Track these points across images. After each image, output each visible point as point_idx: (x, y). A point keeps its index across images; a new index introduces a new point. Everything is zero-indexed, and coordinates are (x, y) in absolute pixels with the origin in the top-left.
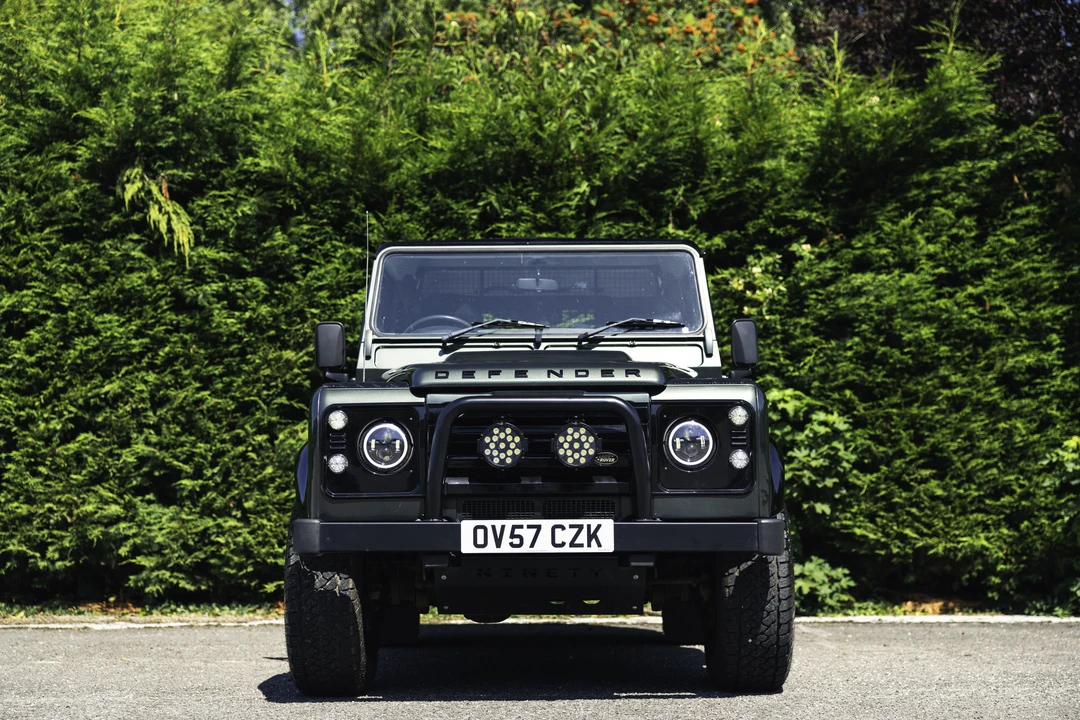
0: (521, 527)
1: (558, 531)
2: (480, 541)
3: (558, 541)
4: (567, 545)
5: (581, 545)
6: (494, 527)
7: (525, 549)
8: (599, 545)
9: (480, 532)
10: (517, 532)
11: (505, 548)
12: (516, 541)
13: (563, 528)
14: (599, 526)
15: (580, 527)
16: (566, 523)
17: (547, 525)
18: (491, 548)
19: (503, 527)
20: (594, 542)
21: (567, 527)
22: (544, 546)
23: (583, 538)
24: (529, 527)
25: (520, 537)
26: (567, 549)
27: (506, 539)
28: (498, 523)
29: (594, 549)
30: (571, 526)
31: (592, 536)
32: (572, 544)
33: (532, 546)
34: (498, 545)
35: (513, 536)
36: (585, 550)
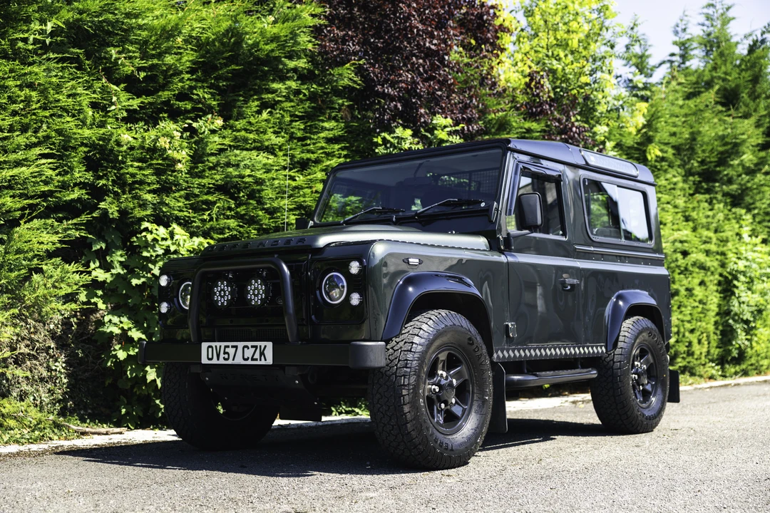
0: (228, 347)
1: (246, 349)
2: (210, 357)
3: (246, 357)
4: (250, 359)
5: (256, 360)
6: (216, 346)
7: (230, 362)
8: (266, 360)
9: (210, 349)
10: (227, 350)
11: (222, 361)
12: (226, 356)
13: (247, 347)
14: (265, 346)
15: (256, 347)
16: (249, 344)
17: (240, 345)
18: (215, 361)
19: (220, 346)
20: (263, 357)
21: (250, 347)
22: (239, 360)
23: (257, 356)
24: (233, 347)
25: (228, 353)
26: (250, 362)
27: (222, 355)
28: (218, 344)
29: (263, 362)
30: (252, 347)
31: (262, 354)
32: (253, 359)
33: (233, 360)
34: (218, 359)
35: (225, 353)
36: (258, 363)
